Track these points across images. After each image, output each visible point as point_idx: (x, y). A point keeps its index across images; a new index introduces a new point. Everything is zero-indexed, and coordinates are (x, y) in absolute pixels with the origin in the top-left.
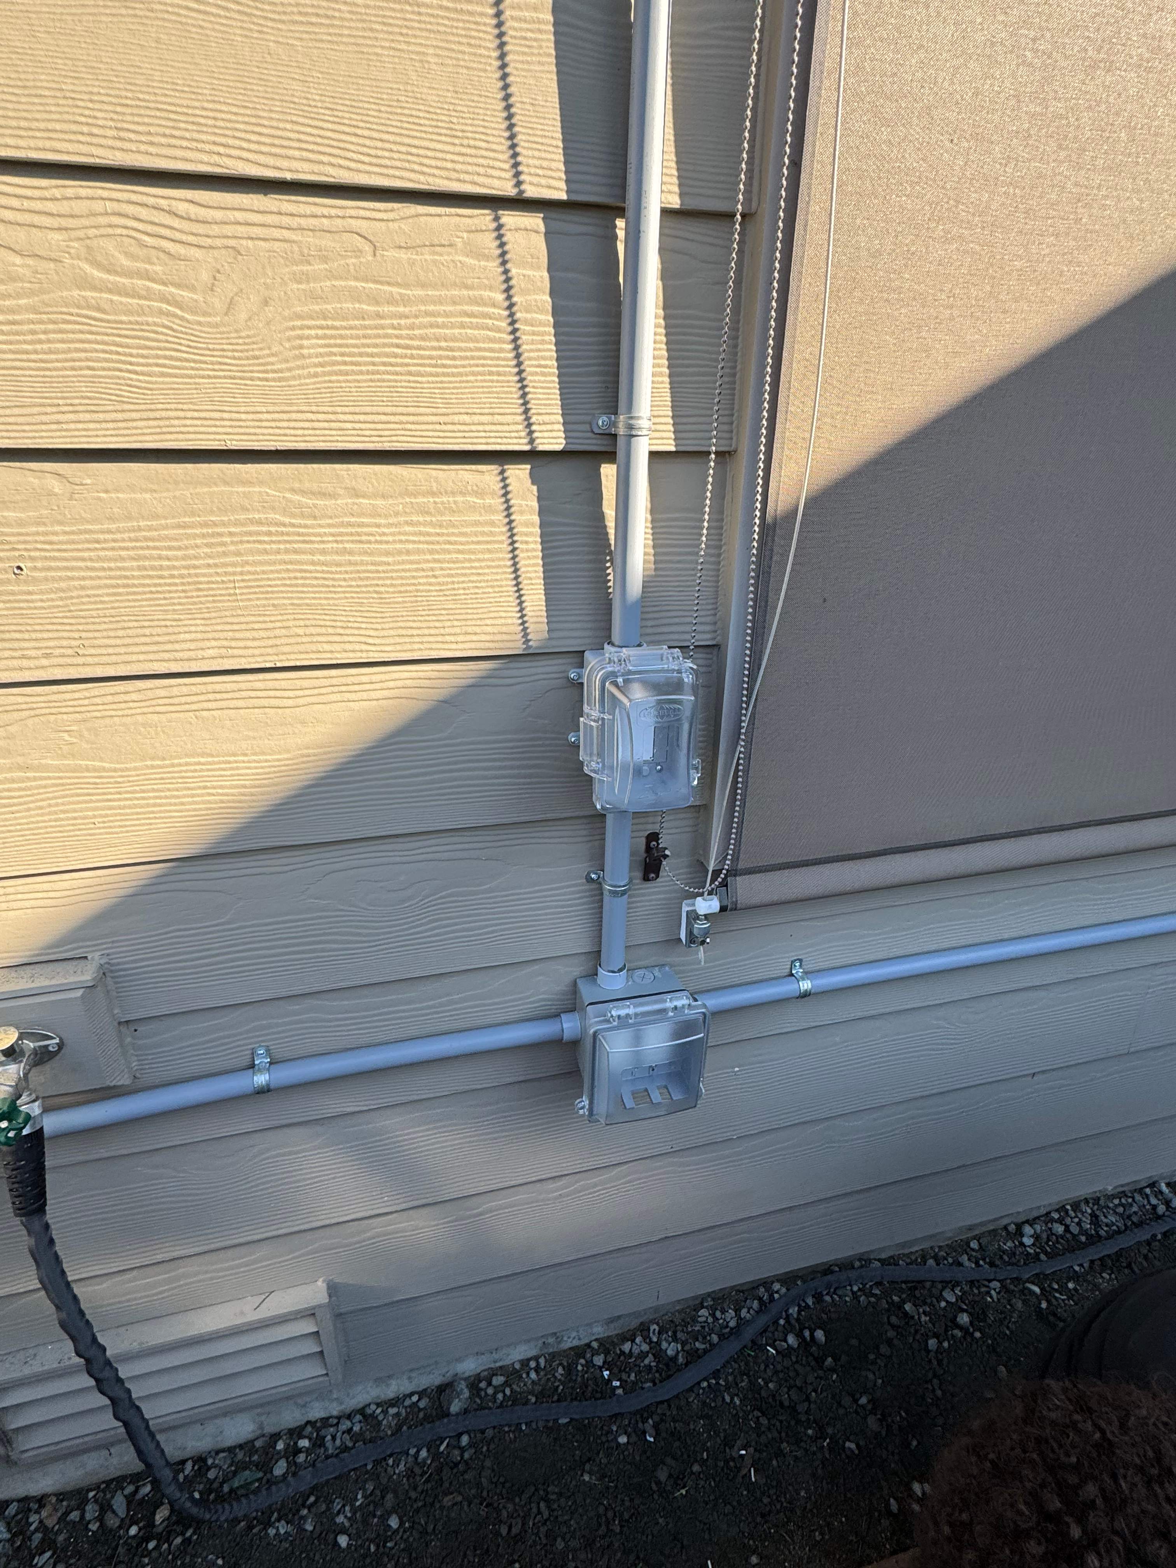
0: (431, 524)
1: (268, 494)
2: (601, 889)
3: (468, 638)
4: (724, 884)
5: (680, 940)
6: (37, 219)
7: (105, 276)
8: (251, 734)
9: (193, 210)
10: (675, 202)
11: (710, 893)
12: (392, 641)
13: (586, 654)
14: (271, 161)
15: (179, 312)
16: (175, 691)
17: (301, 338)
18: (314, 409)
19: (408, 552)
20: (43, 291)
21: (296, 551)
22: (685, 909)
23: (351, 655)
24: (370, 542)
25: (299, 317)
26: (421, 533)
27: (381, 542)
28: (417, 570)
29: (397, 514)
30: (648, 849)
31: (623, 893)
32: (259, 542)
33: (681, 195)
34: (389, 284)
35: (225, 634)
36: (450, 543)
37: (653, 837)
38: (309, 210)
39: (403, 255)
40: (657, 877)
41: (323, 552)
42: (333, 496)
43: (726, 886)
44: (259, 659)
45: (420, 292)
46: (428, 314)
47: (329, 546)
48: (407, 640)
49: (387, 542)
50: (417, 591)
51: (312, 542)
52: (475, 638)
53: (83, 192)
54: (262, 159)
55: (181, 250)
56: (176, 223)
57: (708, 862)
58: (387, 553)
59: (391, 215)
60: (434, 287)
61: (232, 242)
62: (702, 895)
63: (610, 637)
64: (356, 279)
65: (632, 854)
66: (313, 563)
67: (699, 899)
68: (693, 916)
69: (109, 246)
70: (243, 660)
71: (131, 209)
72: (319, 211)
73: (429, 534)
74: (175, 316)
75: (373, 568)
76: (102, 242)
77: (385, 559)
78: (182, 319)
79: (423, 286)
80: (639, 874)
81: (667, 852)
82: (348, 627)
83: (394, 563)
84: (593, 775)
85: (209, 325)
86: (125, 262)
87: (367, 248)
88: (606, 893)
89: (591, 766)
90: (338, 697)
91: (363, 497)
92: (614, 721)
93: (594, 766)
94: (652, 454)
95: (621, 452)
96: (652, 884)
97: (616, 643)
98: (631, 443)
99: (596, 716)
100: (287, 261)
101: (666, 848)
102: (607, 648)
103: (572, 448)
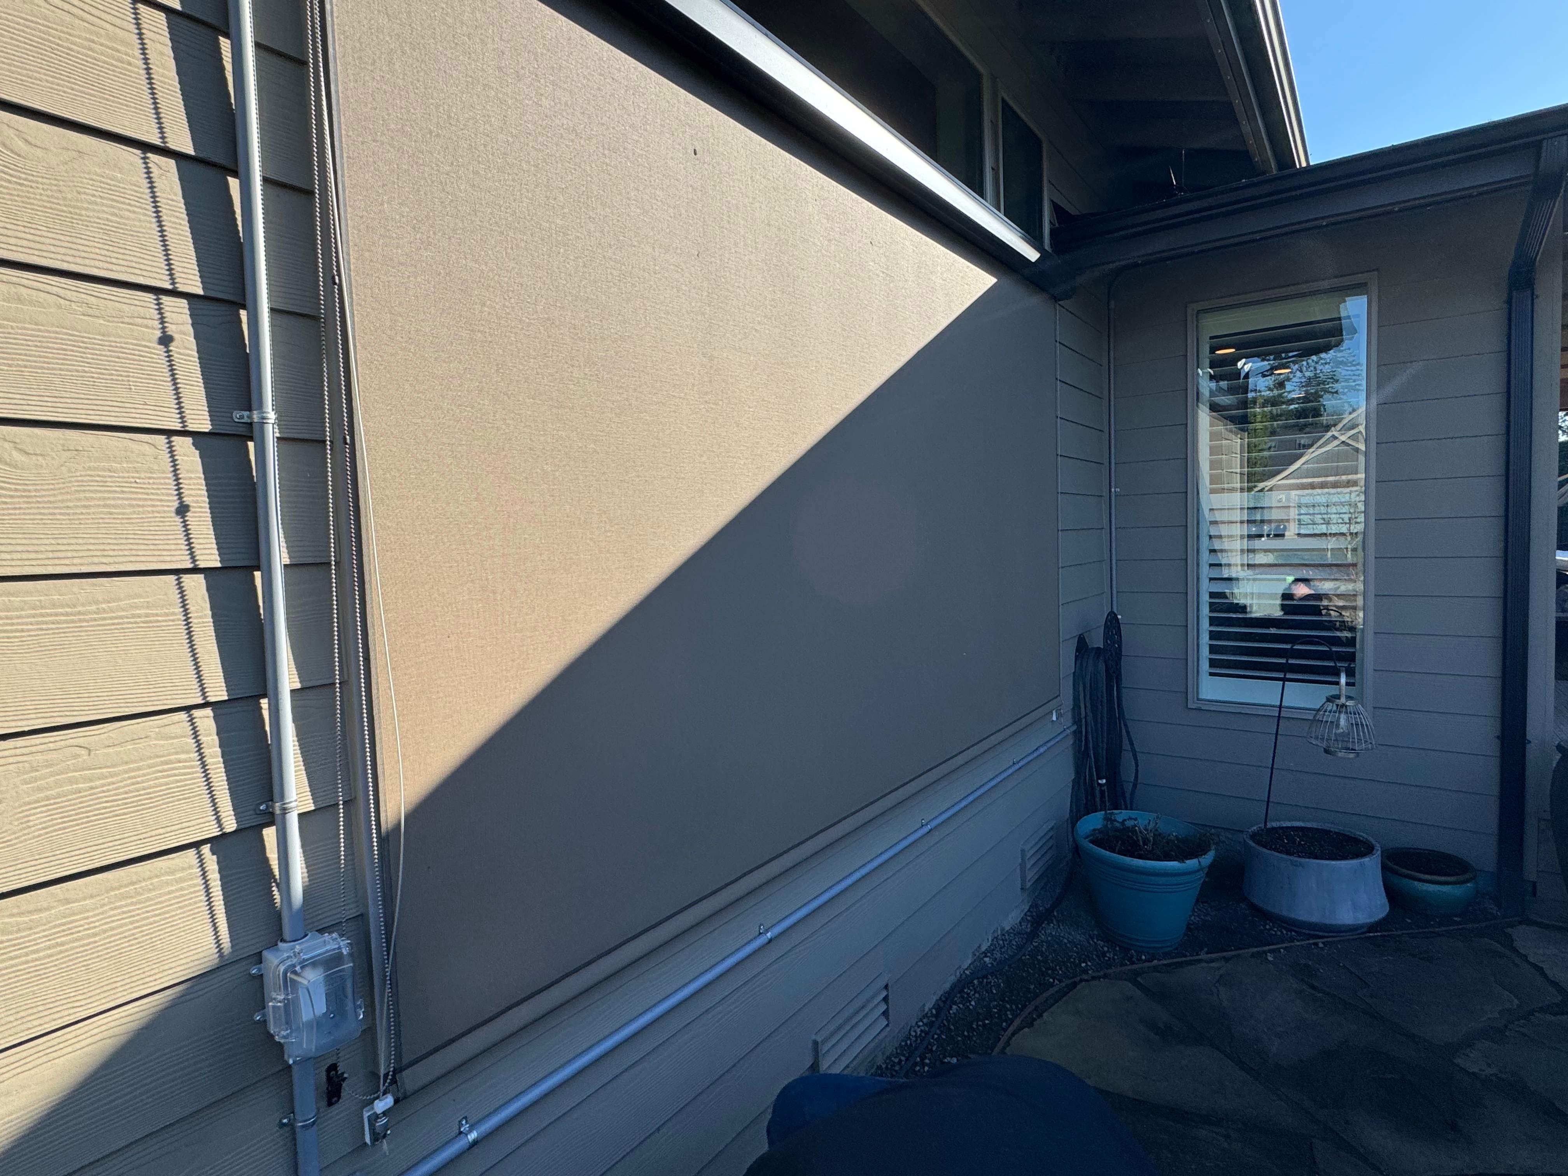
0: (132, 904)
2: (293, 1128)
4: (394, 1081)
5: (366, 1143)
10: (298, 685)
11: (385, 1093)
13: (265, 953)
17: (27, 816)
18: (37, 857)
19: (113, 929)
21: (12, 959)
22: (366, 1115)
24: (79, 932)
25: (27, 804)
26: (124, 913)
27: (88, 929)
28: (120, 939)
29: (103, 905)
30: (329, 1079)
31: (312, 1124)
33: (301, 682)
34: (100, 768)
36: (148, 912)
37: (333, 1067)
38: (38, 741)
39: (111, 750)
40: (340, 1098)
41: (35, 952)
42: (48, 909)
43: (396, 1082)
45: (124, 767)
46: (129, 778)
47: (42, 945)
49: (94, 927)
50: (120, 954)
51: (27, 947)
57: (379, 1070)
58: (94, 935)
59: (103, 731)
60: (135, 762)
62: (378, 1098)
63: (281, 935)
64: (74, 771)
65: (317, 1089)
66: (27, 962)
67: (376, 1102)
68: (374, 1118)
72: (47, 740)
73: (130, 911)
75: (82, 949)
77: (92, 940)
79: (127, 763)
80: (324, 1103)
81: (346, 1075)
82: (57, 1001)
83: (100, 940)
84: (282, 1041)
87: (84, 752)
88: (298, 1130)
89: (280, 1034)
90: (45, 1059)
91: (74, 902)
92: (297, 998)
93: (284, 1033)
94: (300, 815)
95: (278, 820)
96: (336, 1106)
97: (288, 939)
98: (285, 811)
99: (281, 997)
100: (19, 773)
101: (343, 1073)
102: (281, 945)
103: (243, 827)
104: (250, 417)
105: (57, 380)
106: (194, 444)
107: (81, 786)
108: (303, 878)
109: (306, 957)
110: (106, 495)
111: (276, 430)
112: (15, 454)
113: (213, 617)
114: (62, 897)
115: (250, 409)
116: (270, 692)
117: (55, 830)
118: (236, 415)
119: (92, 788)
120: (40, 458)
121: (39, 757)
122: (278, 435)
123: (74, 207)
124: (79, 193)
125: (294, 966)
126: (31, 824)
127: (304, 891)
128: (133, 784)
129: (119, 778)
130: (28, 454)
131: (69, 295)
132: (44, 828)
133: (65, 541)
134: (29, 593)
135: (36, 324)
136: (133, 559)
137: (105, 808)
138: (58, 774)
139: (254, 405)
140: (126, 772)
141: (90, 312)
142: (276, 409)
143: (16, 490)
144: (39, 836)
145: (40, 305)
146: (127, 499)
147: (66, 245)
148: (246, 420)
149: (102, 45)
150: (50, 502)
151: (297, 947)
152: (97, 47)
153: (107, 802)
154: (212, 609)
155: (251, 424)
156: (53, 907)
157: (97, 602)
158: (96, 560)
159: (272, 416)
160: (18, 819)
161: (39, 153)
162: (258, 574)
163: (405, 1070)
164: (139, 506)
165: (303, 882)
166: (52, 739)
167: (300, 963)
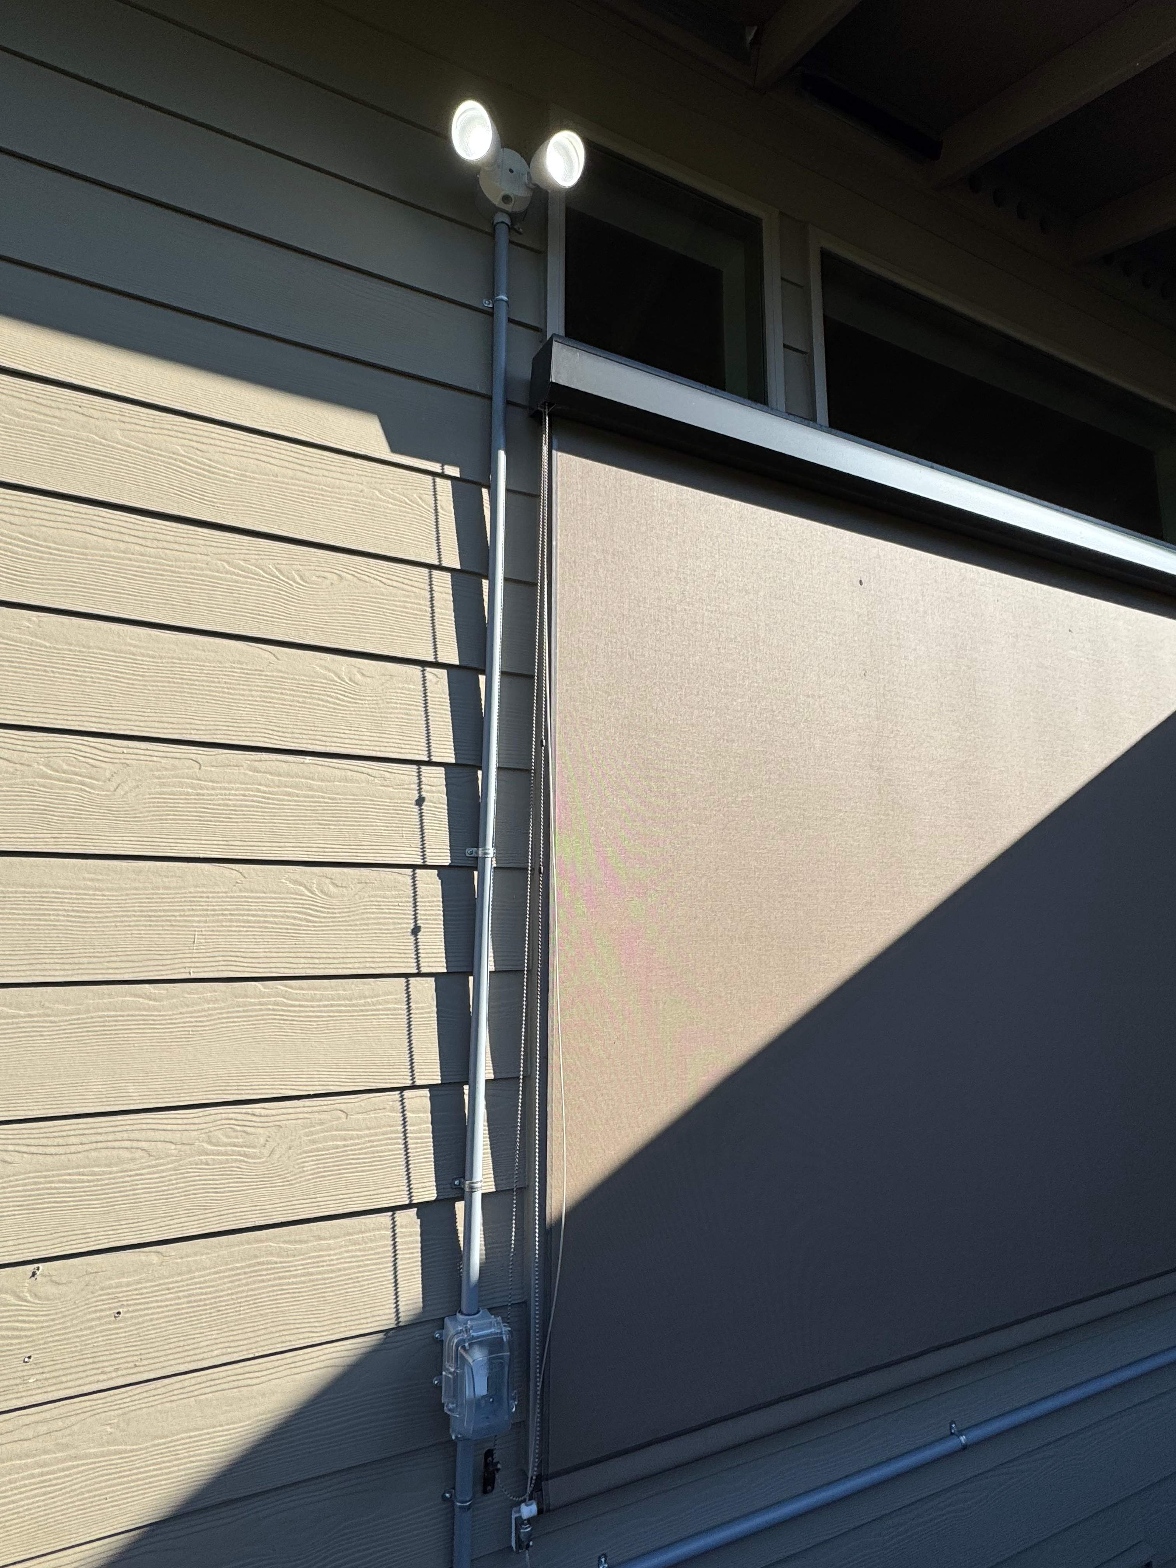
0: (360, 1250)
1: (271, 1246)
2: (453, 1505)
3: (375, 1319)
4: (540, 1489)
5: (511, 1547)
6: (187, 1127)
7: (213, 1148)
8: (228, 1408)
9: (263, 1112)
10: (492, 1076)
11: (530, 1499)
12: (328, 1328)
13: (446, 1319)
14: (305, 1088)
15: (246, 1159)
16: (186, 1383)
17: (304, 1162)
19: (345, 1269)
20: (181, 1160)
21: (280, 1278)
22: (514, 1516)
23: (302, 1341)
24: (323, 1266)
25: (306, 1152)
26: (353, 1257)
27: (330, 1265)
28: (348, 1279)
29: (341, 1247)
30: (486, 1465)
31: (469, 1508)
32: (260, 1275)
33: (493, 1074)
34: (352, 1130)
35: (228, 1339)
37: (489, 1453)
39: (360, 1116)
40: (493, 1488)
41: (295, 1276)
42: (306, 1242)
43: (542, 1490)
44: (245, 1353)
45: (367, 1132)
46: (369, 1141)
47: (299, 1272)
48: (337, 1326)
49: (333, 1265)
50: (346, 1293)
51: (291, 1271)
52: (378, 1318)
53: (212, 1112)
54: (301, 1088)
55: (252, 1130)
56: (254, 1119)
58: (333, 1271)
59: (356, 1100)
60: (374, 1128)
61: (278, 1123)
62: (524, 1501)
63: (460, 1306)
64: (336, 1130)
65: (475, 1471)
66: (289, 1284)
67: (523, 1505)
68: (520, 1522)
69: (219, 1134)
70: (236, 1355)
71: (234, 1116)
72: (322, 1103)
73: (358, 1256)
74: (244, 1161)
75: (323, 1282)
76: (216, 1133)
77: (331, 1275)
78: (247, 1162)
79: (369, 1129)
80: (480, 1488)
81: (499, 1466)
83: (336, 1277)
84: (449, 1413)
85: (260, 1163)
86: (225, 1140)
87: (343, 1115)
88: (457, 1510)
89: (449, 1406)
90: (288, 1372)
92: (464, 1373)
93: (451, 1406)
94: (483, 1195)
95: (467, 1195)
96: (489, 1496)
97: (465, 1312)
98: (472, 1190)
99: (452, 1370)
100: (304, 1127)
101: (498, 1462)
102: (460, 1317)
103: (441, 1198)
104: (477, 853)
105: (360, 833)
106: (438, 875)
107: (339, 1143)
108: (481, 1255)
109: (475, 1334)
110: (380, 915)
111: (494, 862)
112: (331, 887)
113: (437, 1013)
114: (316, 1233)
115: (478, 847)
116: (471, 1081)
117: (319, 1177)
118: (468, 851)
119: (345, 1146)
120: (344, 890)
121: (316, 1116)
122: (495, 865)
123: (385, 713)
124: (388, 703)
125: (464, 1341)
126: (305, 1169)
127: (480, 1267)
128: (371, 1147)
129: (363, 1140)
130: (337, 886)
131: (374, 773)
132: (312, 1174)
133: (351, 950)
134: (326, 989)
135: (354, 795)
136: (390, 964)
137: (351, 1164)
138: (327, 1132)
139: (480, 844)
140: (367, 1136)
141: (385, 783)
142: (496, 846)
143: (328, 913)
144: (309, 1180)
145: (357, 781)
146: (392, 918)
147: (377, 739)
148: (474, 855)
149: (412, 603)
150: (346, 921)
151: (469, 1322)
152: (409, 605)
153: (353, 1159)
154: (437, 1006)
155: (477, 858)
156: (311, 1241)
157: (365, 997)
158: (368, 965)
159: (491, 851)
160: (298, 1164)
161: (369, 680)
162: (471, 978)
163: (551, 1478)
164: (399, 923)
165: (480, 1259)
166: (326, 1103)
167: (469, 1340)
